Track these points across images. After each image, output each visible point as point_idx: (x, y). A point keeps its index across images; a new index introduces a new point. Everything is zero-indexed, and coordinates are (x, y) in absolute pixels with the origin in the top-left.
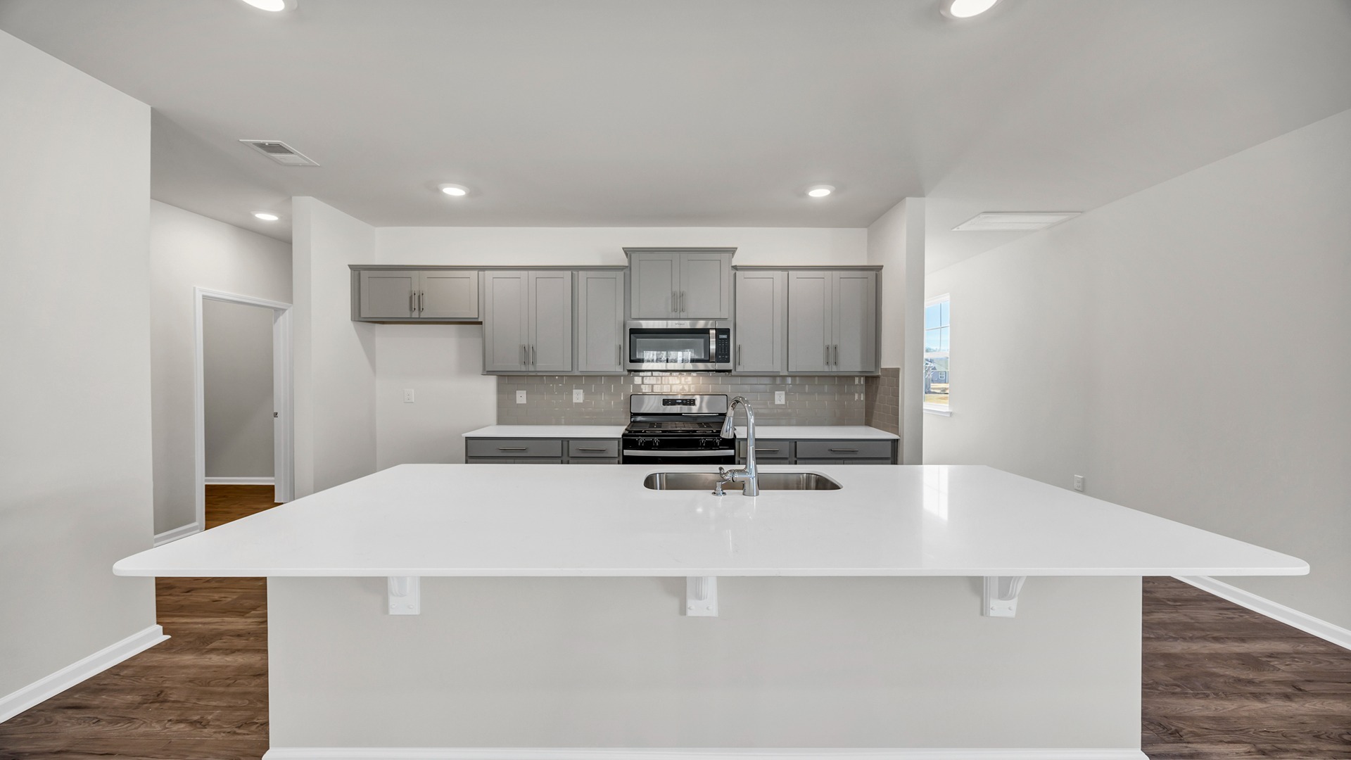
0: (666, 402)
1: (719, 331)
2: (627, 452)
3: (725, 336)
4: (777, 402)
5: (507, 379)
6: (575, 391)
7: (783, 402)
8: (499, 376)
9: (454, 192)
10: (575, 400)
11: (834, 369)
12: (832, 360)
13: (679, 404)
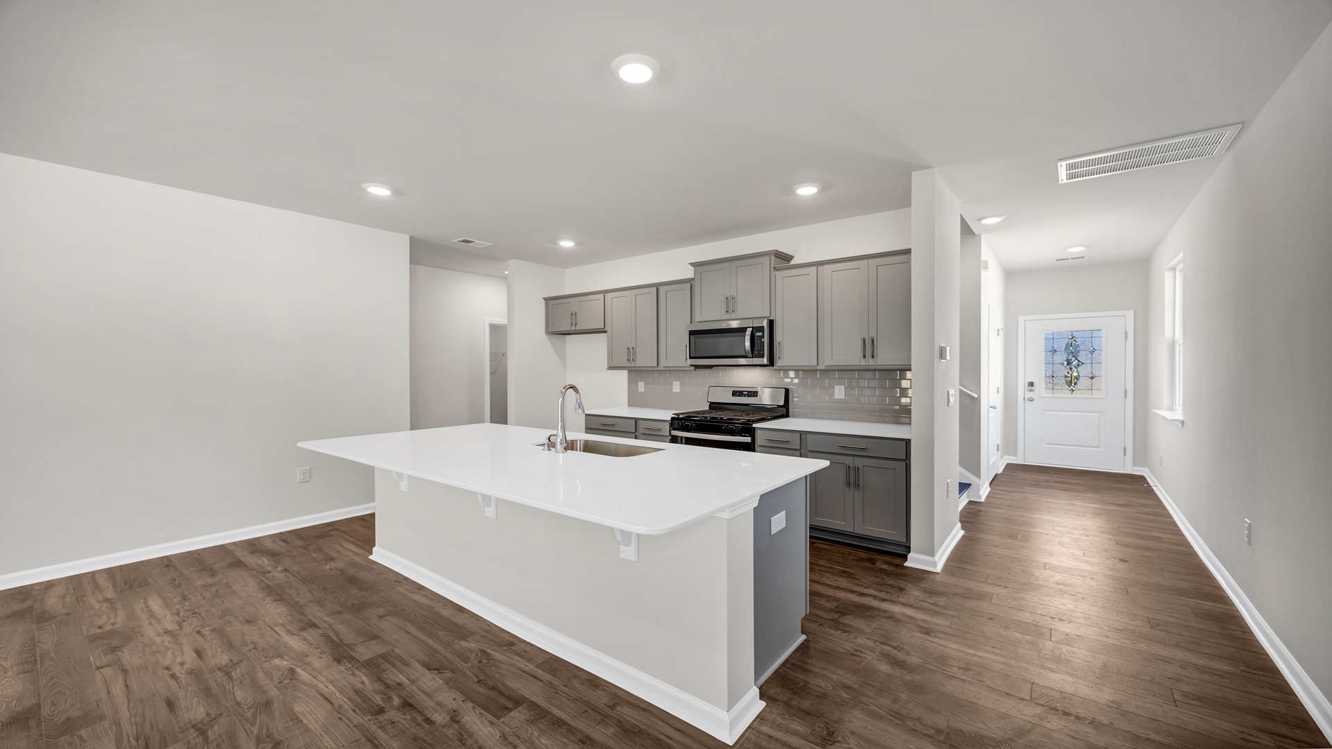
0: (735, 394)
1: (755, 329)
2: (675, 433)
3: (760, 334)
4: (837, 396)
5: (636, 373)
6: (674, 382)
7: (842, 397)
8: (630, 372)
9: (567, 244)
10: (674, 390)
11: (871, 362)
12: (869, 353)
13: (745, 395)
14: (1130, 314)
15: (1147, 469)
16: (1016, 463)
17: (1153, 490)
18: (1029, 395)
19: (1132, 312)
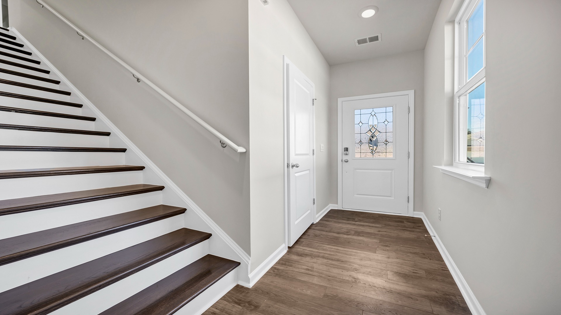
14: (411, 93)
15: (423, 213)
16: (337, 209)
17: (432, 240)
18: (345, 158)
19: (413, 91)
